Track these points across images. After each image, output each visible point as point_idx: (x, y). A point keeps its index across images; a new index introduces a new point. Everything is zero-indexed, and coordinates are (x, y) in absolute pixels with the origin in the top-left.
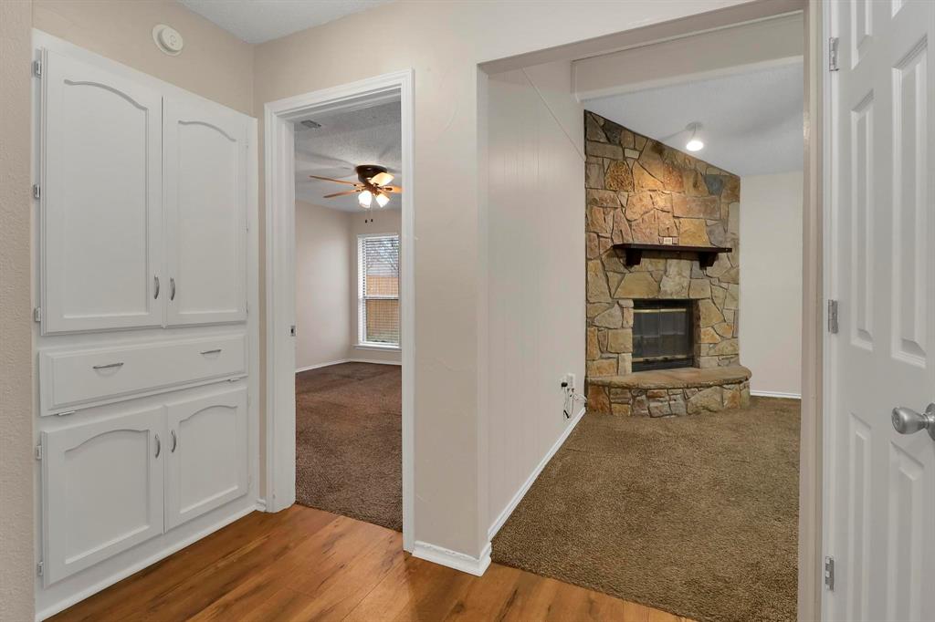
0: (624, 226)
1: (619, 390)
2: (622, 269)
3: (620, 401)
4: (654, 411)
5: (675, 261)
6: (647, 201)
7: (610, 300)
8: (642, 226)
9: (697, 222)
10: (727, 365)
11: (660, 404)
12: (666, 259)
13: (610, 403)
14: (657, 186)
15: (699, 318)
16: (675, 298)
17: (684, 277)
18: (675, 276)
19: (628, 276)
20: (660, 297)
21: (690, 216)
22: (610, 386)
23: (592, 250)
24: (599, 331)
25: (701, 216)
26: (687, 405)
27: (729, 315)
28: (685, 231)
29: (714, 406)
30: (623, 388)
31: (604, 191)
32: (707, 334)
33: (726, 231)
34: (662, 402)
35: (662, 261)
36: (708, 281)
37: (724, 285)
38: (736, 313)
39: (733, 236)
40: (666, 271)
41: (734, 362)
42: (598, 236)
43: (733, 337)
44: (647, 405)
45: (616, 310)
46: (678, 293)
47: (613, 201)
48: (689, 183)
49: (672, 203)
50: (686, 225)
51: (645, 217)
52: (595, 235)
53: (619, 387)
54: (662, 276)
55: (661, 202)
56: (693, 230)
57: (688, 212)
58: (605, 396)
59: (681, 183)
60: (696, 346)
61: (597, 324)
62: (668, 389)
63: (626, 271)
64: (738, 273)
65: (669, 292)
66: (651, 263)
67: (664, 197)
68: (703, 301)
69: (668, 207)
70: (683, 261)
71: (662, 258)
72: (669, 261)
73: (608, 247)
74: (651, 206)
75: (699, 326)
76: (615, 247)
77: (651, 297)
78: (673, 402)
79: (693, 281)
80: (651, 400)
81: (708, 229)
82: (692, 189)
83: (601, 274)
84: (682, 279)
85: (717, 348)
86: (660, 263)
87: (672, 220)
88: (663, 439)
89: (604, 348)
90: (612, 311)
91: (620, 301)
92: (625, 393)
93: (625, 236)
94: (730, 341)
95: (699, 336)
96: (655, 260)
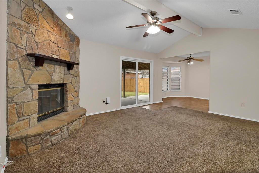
0: (34, 45)
1: (33, 138)
2: (32, 68)
3: (34, 144)
4: (54, 142)
5: (58, 66)
6: (46, 35)
7: (24, 86)
8: (44, 47)
9: (67, 51)
10: (76, 108)
11: (57, 137)
12: (55, 65)
13: (27, 147)
14: (50, 29)
15: (67, 91)
16: (58, 83)
17: (62, 74)
18: (58, 73)
19: (36, 72)
20: (52, 83)
21: (64, 48)
22: (26, 137)
23: (11, 54)
24: (17, 105)
25: (68, 49)
26: (68, 132)
27: (76, 89)
28: (62, 54)
29: (78, 128)
30: (36, 135)
31: (21, 21)
32: (70, 97)
33: (75, 57)
34: (58, 135)
35: (53, 66)
36: (70, 76)
37: (75, 77)
38: (79, 88)
39: (77, 59)
40: (54, 71)
41: (78, 106)
42: (16, 46)
43: (78, 97)
44: (50, 140)
45: (29, 91)
46: (60, 81)
47: (27, 28)
48: (63, 34)
49: (57, 40)
50: (63, 51)
51: (45, 43)
52: (14, 46)
53: (33, 136)
54: (53, 73)
55: (52, 38)
56: (65, 54)
57: (63, 46)
58: (22, 144)
59: (61, 32)
60: (65, 103)
61: (15, 101)
62: (60, 128)
63: (34, 69)
64: (79, 73)
65: (56, 80)
66: (48, 66)
67: (54, 36)
68: (69, 84)
69: (55, 41)
70: (61, 67)
71: (53, 65)
72: (56, 66)
73: (23, 54)
74: (48, 38)
75: (67, 94)
76: (28, 55)
77: (48, 83)
78: (63, 133)
79: (65, 75)
80: (52, 136)
81: (70, 55)
82: (65, 37)
83: (18, 70)
84: (61, 75)
85: (73, 102)
86: (52, 67)
87: (57, 48)
88: (66, 160)
89: (20, 115)
90: (26, 92)
91: (31, 86)
92: (38, 139)
93: (34, 50)
94: (77, 99)
95: (67, 99)
96: (50, 65)
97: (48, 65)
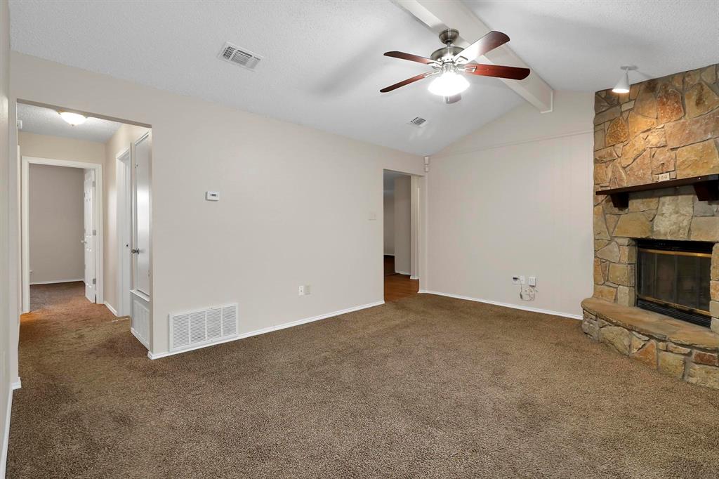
2: (617, 211)
5: (669, 199)
6: (638, 144)
7: (609, 238)
8: (636, 170)
9: (700, 146)
12: (659, 197)
14: (648, 125)
17: (683, 215)
18: (671, 214)
19: (623, 216)
20: (655, 238)
21: (691, 142)
24: (602, 262)
25: (709, 136)
28: (684, 162)
31: (605, 150)
35: (654, 199)
40: (658, 210)
45: (614, 247)
47: (611, 155)
48: (691, 103)
49: (665, 136)
50: (686, 153)
51: (638, 160)
54: (655, 215)
55: (654, 139)
56: (693, 158)
57: (688, 139)
63: (620, 213)
65: (663, 232)
66: (643, 203)
67: (657, 133)
68: (717, 245)
69: (663, 141)
70: (680, 197)
71: (656, 197)
72: (663, 199)
74: (643, 147)
77: (644, 236)
79: (696, 219)
82: (693, 110)
83: (602, 217)
84: (681, 218)
86: (653, 202)
87: (668, 154)
89: (605, 277)
90: (611, 247)
91: (617, 239)
93: (619, 182)
96: (648, 200)
97: (644, 200)
